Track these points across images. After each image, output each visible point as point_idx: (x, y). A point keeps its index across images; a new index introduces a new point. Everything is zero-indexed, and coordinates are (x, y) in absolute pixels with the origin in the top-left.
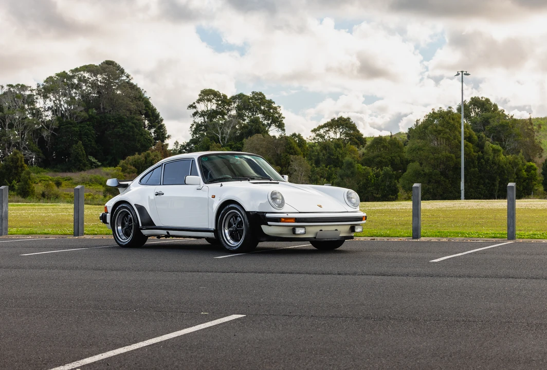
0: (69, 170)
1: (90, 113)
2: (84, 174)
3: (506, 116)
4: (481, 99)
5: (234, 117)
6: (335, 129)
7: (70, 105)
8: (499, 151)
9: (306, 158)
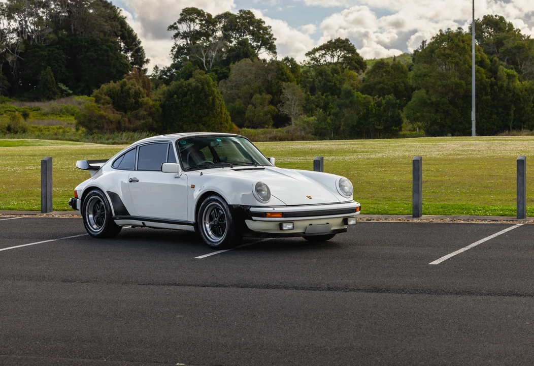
0: (37, 99)
1: (60, 35)
2: (55, 104)
3: (522, 36)
4: (494, 17)
5: (220, 38)
6: (332, 52)
7: (37, 26)
8: (514, 76)
9: (299, 85)
